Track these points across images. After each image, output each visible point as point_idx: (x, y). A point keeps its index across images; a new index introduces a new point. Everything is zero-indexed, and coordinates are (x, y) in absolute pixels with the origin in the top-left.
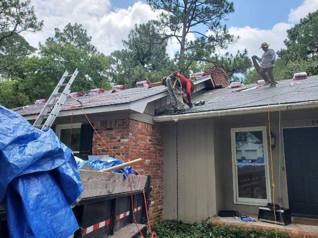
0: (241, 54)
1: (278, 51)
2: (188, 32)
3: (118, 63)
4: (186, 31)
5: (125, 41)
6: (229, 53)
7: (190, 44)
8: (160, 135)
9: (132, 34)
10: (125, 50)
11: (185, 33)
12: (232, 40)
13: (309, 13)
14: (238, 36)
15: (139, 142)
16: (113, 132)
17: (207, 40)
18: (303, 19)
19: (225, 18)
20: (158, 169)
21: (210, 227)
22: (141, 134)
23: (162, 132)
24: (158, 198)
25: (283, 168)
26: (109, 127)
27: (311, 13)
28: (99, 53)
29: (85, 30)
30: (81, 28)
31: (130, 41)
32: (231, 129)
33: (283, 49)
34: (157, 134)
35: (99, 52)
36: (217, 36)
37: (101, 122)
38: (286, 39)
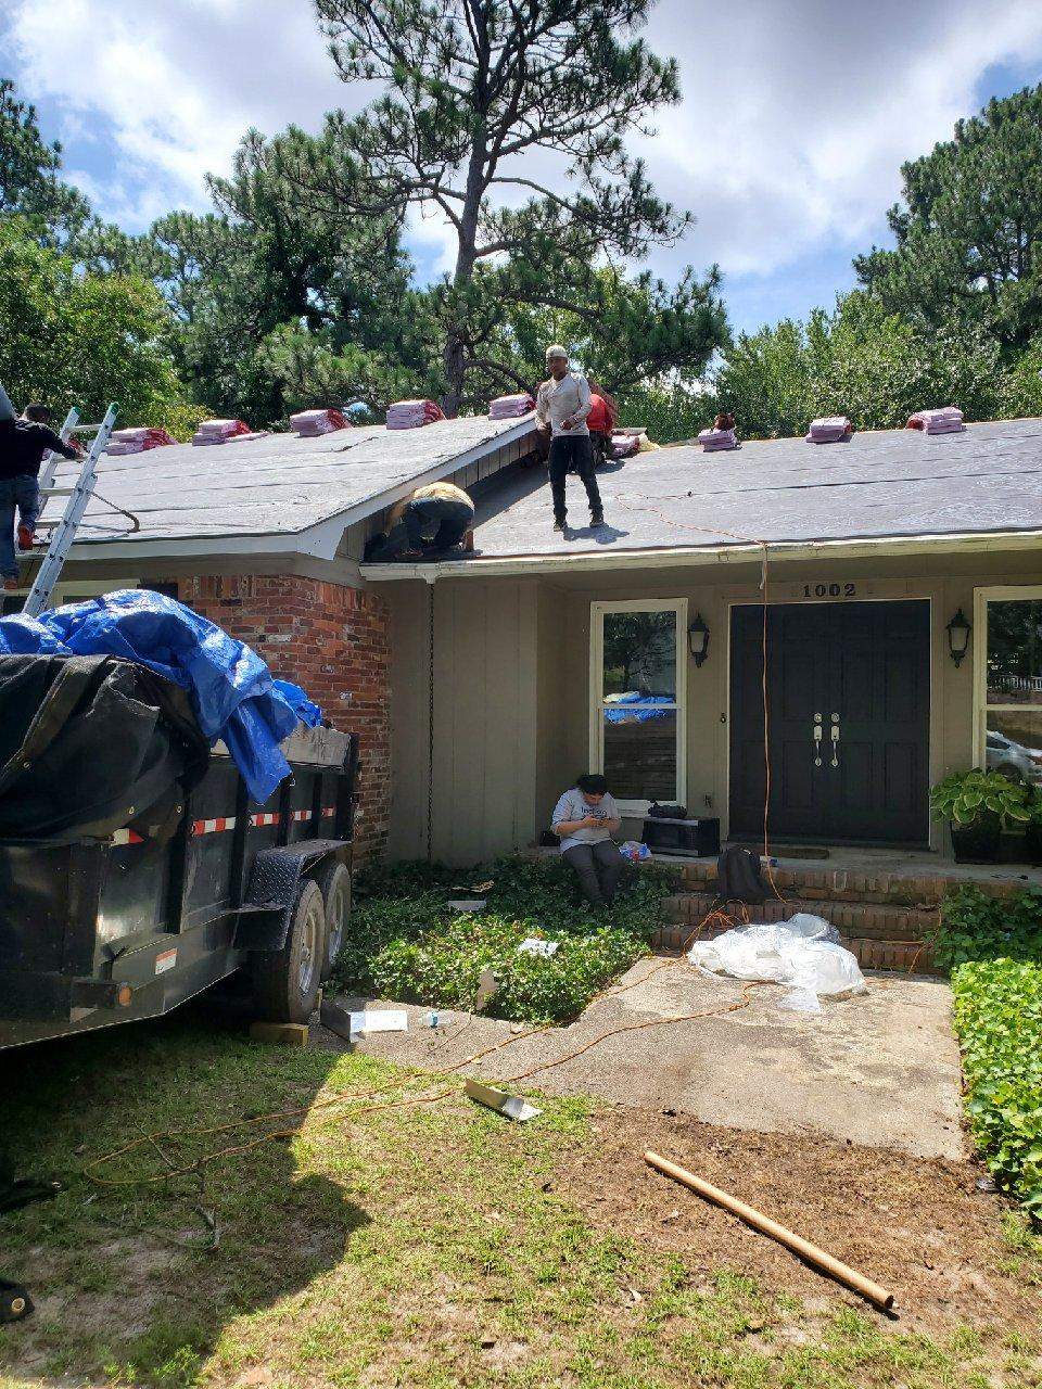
0: (695, 287)
1: (860, 256)
2: (490, 179)
3: (187, 271)
4: (484, 174)
5: (220, 183)
6: (655, 277)
7: (499, 221)
8: (381, 619)
9: (249, 152)
10: (220, 219)
11: (477, 184)
12: (662, 229)
13: (994, 99)
14: (688, 215)
15: (319, 641)
16: (242, 612)
17: (565, 216)
18: (966, 122)
19: (643, 123)
20: (375, 721)
21: (514, 867)
22: (325, 617)
23: (385, 611)
24: (373, 802)
25: (723, 715)
26: (227, 595)
27: (999, 100)
28: (100, 227)
29: (26, 109)
30: (10, 100)
31: (243, 184)
32: (592, 603)
33: (878, 251)
34: (371, 618)
35: (97, 221)
36: (606, 204)
37: (202, 579)
38: (896, 205)
